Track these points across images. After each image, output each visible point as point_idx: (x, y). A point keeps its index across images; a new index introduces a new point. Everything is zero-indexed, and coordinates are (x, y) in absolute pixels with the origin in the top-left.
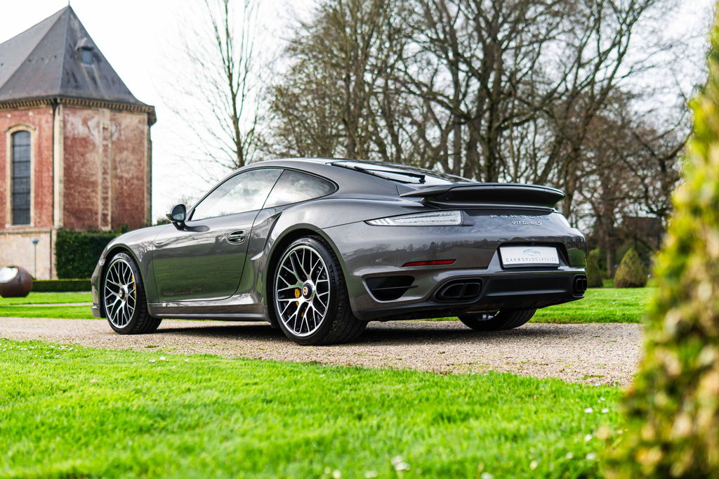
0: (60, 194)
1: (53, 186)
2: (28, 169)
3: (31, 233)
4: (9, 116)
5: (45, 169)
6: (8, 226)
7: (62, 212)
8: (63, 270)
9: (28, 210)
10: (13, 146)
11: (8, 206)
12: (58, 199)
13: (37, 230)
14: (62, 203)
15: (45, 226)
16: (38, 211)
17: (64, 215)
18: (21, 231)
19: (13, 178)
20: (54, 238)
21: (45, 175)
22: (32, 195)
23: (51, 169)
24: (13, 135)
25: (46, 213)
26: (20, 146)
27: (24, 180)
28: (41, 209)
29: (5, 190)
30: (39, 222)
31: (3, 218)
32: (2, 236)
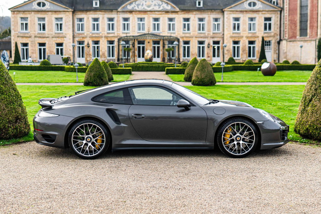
0: (320, 22)
1: (318, 18)
2: (307, 9)
3: (307, 41)
5: (314, 9)
6: (298, 37)
9: (307, 29)
11: (298, 28)
12: (319, 24)
13: (310, 39)
15: (313, 37)
16: (311, 30)
18: (303, 39)
19: (301, 14)
20: (317, 43)
21: (315, 12)
22: (309, 22)
23: (317, 9)
25: (314, 31)
27: (306, 15)
28: (312, 29)
29: (297, 20)
30: (311, 36)
31: (296, 33)
32: (295, 42)
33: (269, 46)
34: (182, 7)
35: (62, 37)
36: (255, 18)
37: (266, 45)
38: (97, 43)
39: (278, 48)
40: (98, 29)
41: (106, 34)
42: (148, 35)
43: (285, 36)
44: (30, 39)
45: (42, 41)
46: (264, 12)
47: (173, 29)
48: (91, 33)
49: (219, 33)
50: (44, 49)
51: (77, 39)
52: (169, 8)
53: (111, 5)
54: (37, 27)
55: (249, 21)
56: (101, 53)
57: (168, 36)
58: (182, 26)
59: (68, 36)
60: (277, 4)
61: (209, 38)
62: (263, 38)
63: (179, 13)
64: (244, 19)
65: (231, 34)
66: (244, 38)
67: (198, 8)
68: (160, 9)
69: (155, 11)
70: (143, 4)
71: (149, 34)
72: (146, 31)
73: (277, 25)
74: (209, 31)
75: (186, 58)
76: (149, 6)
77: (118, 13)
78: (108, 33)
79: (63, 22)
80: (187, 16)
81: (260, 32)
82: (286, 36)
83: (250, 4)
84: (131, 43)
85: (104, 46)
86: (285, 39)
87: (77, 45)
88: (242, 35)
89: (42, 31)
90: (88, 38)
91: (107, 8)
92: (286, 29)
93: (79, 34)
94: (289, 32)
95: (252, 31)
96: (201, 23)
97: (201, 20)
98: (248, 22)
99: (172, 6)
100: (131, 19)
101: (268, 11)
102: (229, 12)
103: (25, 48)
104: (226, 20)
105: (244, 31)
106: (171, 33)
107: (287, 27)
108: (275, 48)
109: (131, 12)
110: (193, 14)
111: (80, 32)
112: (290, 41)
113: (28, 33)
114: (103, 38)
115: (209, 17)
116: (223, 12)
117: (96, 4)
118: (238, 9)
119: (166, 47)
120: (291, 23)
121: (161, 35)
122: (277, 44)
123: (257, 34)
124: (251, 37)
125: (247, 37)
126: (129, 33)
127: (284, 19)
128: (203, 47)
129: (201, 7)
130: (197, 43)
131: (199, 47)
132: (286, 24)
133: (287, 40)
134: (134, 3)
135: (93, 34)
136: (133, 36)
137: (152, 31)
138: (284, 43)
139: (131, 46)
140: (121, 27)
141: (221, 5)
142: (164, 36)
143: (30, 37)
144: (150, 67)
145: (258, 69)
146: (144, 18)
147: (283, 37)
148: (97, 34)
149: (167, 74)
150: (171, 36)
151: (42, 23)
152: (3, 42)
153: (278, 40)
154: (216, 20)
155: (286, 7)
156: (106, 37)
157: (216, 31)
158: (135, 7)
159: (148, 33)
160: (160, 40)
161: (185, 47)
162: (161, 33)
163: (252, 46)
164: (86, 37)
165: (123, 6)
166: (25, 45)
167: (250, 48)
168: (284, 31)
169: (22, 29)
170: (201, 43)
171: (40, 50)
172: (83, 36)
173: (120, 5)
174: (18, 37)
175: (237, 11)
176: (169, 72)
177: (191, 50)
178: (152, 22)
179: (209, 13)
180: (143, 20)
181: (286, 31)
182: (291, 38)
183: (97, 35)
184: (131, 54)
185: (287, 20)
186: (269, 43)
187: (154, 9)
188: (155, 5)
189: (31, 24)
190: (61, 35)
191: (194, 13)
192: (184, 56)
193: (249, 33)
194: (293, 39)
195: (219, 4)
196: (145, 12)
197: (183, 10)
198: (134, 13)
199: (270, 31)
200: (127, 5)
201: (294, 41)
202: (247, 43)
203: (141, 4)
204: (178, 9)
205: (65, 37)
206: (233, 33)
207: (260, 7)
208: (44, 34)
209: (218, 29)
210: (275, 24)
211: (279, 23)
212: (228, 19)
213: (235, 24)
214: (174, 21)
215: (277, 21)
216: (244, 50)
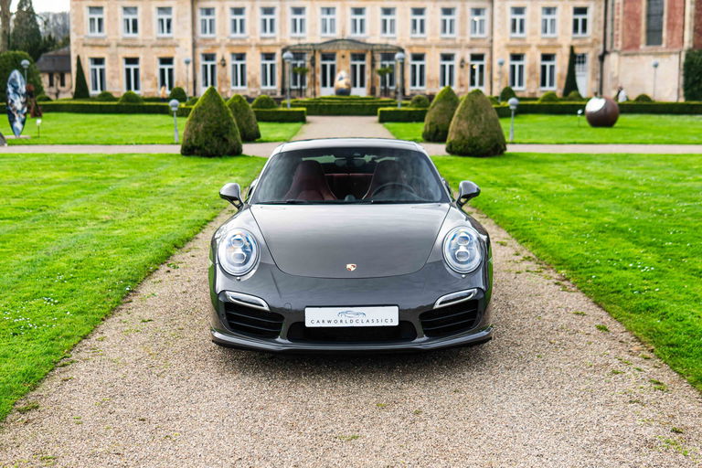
0: (691, 15)
1: (685, 8)
3: (662, 54)
6: (642, 46)
7: (692, 33)
8: (690, 91)
9: (661, 31)
11: (643, 27)
12: (688, 19)
13: (668, 50)
14: (693, 25)
15: (676, 47)
16: (670, 33)
17: (694, 36)
18: (654, 51)
20: (683, 59)
22: (665, 16)
25: (677, 34)
28: (673, 30)
29: (641, 12)
30: (671, 43)
31: (638, 39)
32: (636, 57)
33: (581, 66)
35: (171, 46)
36: (555, 8)
37: (576, 63)
38: (241, 57)
39: (599, 69)
40: (242, 30)
41: (259, 41)
42: (341, 42)
43: (615, 43)
44: (107, 49)
45: (131, 53)
47: (392, 30)
48: (228, 37)
49: (484, 39)
50: (136, 71)
51: (201, 50)
54: (121, 26)
55: (543, 13)
56: (248, 78)
57: (381, 45)
58: (410, 25)
59: (182, 44)
61: (463, 48)
62: (572, 48)
64: (534, 11)
65: (508, 41)
66: (534, 49)
71: (343, 40)
72: (337, 35)
73: (599, 22)
74: (463, 33)
75: (418, 87)
78: (263, 38)
79: (173, 16)
80: (419, 4)
81: (564, 37)
82: (617, 45)
84: (308, 57)
85: (254, 63)
87: (201, 62)
88: (528, 42)
89: (131, 35)
90: (223, 48)
92: (618, 29)
93: (205, 40)
94: (623, 37)
95: (549, 34)
96: (448, 18)
97: (447, 11)
98: (541, 16)
100: (308, 11)
103: (98, 67)
104: (496, 11)
105: (534, 33)
106: (388, 38)
107: (620, 27)
108: (594, 69)
110: (432, 0)
111: (208, 35)
112: (626, 55)
113: (103, 38)
114: (253, 48)
115: (464, 7)
119: (378, 66)
120: (629, 17)
121: (368, 41)
122: (597, 62)
123: (559, 41)
124: (548, 46)
125: (539, 47)
126: (303, 38)
127: (613, 10)
128: (451, 67)
130: (439, 57)
131: (444, 66)
132: (618, 20)
133: (619, 53)
135: (233, 39)
136: (313, 45)
137: (349, 34)
138: (612, 59)
139: (308, 64)
140: (289, 25)
142: (374, 45)
143: (107, 46)
144: (346, 106)
145: (580, 112)
146: (334, 9)
147: (612, 46)
148: (241, 39)
149: (382, 121)
150: (387, 45)
151: (131, 17)
152: (58, 56)
153: (601, 51)
154: (478, 12)
156: (259, 46)
157: (478, 35)
159: (341, 38)
160: (367, 51)
161: (414, 67)
162: (368, 37)
163: (548, 64)
164: (218, 46)
166: (99, 61)
167: (544, 68)
168: (612, 34)
169: (92, 29)
170: (447, 57)
171: (128, 71)
172: (213, 43)
174: (84, 45)
176: (385, 118)
177: (427, 72)
178: (350, 16)
180: (331, 11)
181: (618, 35)
182: (628, 48)
183: (240, 42)
184: (308, 79)
185: (621, 11)
186: (583, 57)
189: (109, 19)
190: (169, 42)
192: (414, 84)
193: (543, 38)
194: (632, 51)
199: (584, 35)
201: (634, 55)
202: (539, 57)
205: (177, 46)
206: (512, 39)
208: (134, 39)
209: (481, 31)
210: (594, 20)
211: (602, 18)
212: (503, 10)
213: (514, 21)
214: (394, 14)
215: (599, 15)
216: (532, 73)
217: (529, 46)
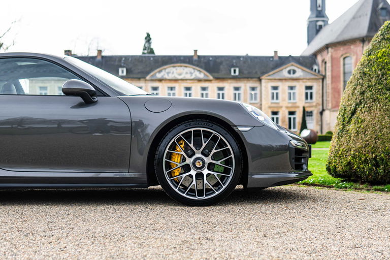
4: (342, 49)
10: (344, 65)
19: (345, 81)
24: (344, 58)
26: (348, 64)
33: (310, 117)
34: (216, 75)
36: (295, 87)
37: (307, 116)
39: (320, 119)
46: (304, 80)
52: (201, 76)
53: (139, 73)
58: (216, 96)
60: (319, 72)
62: (304, 108)
63: (213, 81)
64: (283, 87)
65: (270, 104)
66: (284, 109)
67: (233, 76)
68: (192, 78)
69: (186, 80)
70: (173, 73)
73: (319, 94)
74: (245, 100)
76: (180, 74)
77: (147, 82)
80: (221, 85)
81: (300, 102)
82: (329, 106)
83: (289, 72)
86: (328, 109)
88: (281, 105)
91: (135, 76)
92: (329, 98)
94: (332, 102)
95: (292, 101)
96: (237, 92)
97: (237, 89)
98: (287, 91)
99: (205, 75)
100: (160, 89)
101: (309, 79)
102: (267, 81)
104: (263, 88)
105: (284, 100)
107: (330, 96)
108: (317, 119)
109: (160, 80)
110: (228, 83)
112: (334, 111)
115: (245, 86)
116: (260, 80)
117: (123, 72)
118: (277, 76)
120: (334, 91)
122: (319, 115)
123: (298, 104)
124: (291, 107)
125: (287, 107)
127: (326, 87)
129: (237, 76)
132: (329, 92)
133: (330, 110)
134: (163, 71)
138: (326, 113)
141: (259, 73)
146: (174, 87)
147: (327, 107)
153: (321, 110)
154: (253, 89)
155: (329, 74)
158: (164, 75)
163: (292, 117)
165: (152, 74)
167: (290, 119)
168: (326, 100)
173: (148, 73)
175: (275, 79)
178: (183, 92)
179: (245, 82)
180: (173, 89)
181: (329, 101)
182: (335, 107)
185: (330, 87)
186: (310, 114)
187: (185, 77)
188: (187, 73)
191: (229, 81)
193: (289, 103)
195: (256, 73)
196: (176, 80)
197: (217, 79)
198: (163, 81)
199: (311, 101)
200: (156, 73)
202: (287, 113)
203: (172, 72)
204: (211, 78)
206: (272, 103)
207: (300, 76)
209: (255, 99)
210: (317, 93)
211: (321, 92)
212: (266, 88)
213: (273, 93)
214: (207, 90)
215: (319, 90)
216: (283, 122)
217: (281, 107)
